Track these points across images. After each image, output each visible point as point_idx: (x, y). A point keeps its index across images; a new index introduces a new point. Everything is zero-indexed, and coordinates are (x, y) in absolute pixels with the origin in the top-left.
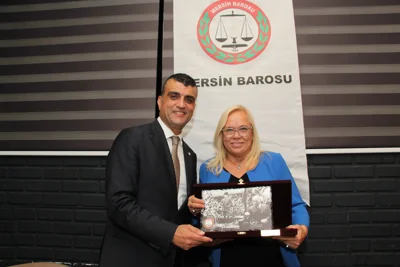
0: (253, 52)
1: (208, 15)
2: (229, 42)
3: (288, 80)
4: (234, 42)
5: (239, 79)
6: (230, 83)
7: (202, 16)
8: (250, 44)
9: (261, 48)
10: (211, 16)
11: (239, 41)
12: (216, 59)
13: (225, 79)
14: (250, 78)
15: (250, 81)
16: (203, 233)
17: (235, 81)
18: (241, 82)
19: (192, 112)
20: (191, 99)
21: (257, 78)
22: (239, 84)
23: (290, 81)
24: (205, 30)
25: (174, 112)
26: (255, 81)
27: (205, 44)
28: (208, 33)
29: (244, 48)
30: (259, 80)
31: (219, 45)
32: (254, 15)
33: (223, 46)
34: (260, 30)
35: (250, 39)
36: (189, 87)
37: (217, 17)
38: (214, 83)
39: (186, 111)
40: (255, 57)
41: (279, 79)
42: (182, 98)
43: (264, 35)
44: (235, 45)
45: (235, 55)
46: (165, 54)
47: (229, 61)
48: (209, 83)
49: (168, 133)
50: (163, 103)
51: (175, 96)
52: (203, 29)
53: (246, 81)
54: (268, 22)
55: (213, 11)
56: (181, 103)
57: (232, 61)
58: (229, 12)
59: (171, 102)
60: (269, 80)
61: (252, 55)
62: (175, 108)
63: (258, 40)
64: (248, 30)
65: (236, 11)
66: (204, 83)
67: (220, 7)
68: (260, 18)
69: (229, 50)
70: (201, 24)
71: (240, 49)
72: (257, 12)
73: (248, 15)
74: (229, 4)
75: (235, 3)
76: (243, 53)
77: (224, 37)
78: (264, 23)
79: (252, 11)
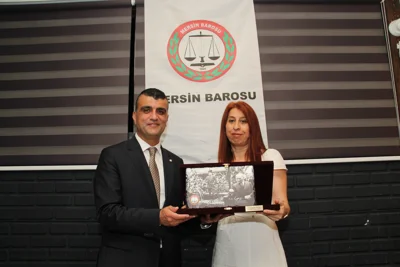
0: (220, 70)
1: (178, 35)
2: (198, 61)
3: (252, 96)
4: (202, 61)
5: (207, 96)
6: (199, 100)
7: (172, 36)
8: (217, 62)
10: (181, 37)
11: (207, 60)
13: (194, 96)
14: (217, 95)
15: (218, 97)
17: (203, 97)
18: (209, 98)
19: (165, 123)
21: (224, 95)
22: (207, 100)
24: (175, 49)
25: (149, 125)
26: (221, 97)
27: (174, 62)
28: (178, 52)
30: (226, 97)
31: (188, 63)
32: (221, 36)
33: (192, 65)
34: (226, 50)
35: (217, 58)
37: (186, 38)
38: (184, 99)
40: (222, 75)
41: (244, 96)
42: (154, 110)
43: (230, 55)
44: (203, 64)
45: (204, 73)
46: (137, 72)
47: (197, 79)
48: (179, 99)
49: (144, 145)
51: (148, 109)
52: (173, 48)
53: (213, 97)
54: (234, 42)
55: (182, 32)
56: (154, 115)
57: (200, 78)
58: (197, 32)
60: (235, 97)
61: (220, 73)
63: (224, 59)
64: (216, 51)
65: (204, 32)
66: (175, 99)
67: (188, 27)
68: (226, 38)
69: (197, 68)
70: (171, 44)
72: (223, 33)
73: (215, 36)
74: (197, 25)
75: (202, 25)
76: (211, 71)
77: (193, 56)
78: (230, 43)
79: (219, 32)
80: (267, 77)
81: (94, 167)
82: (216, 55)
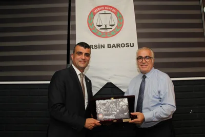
0: (115, 32)
1: (93, 13)
2: (103, 27)
3: (132, 45)
4: (106, 27)
5: (108, 45)
6: (104, 47)
7: (90, 14)
9: (119, 30)
10: (94, 14)
11: (108, 27)
12: (96, 35)
13: (101, 45)
14: (114, 44)
15: (114, 46)
16: (99, 121)
17: (106, 46)
18: (109, 46)
19: (88, 61)
20: (88, 55)
21: (117, 44)
22: (108, 47)
23: (133, 46)
24: (92, 21)
25: (80, 61)
26: (116, 46)
27: (91, 27)
29: (111, 30)
30: (118, 45)
31: (98, 28)
32: (116, 14)
33: (101, 29)
34: (118, 21)
35: (114, 25)
36: (87, 49)
37: (97, 14)
38: (96, 47)
39: (85, 61)
40: (116, 34)
41: (127, 45)
42: (84, 54)
43: (120, 24)
44: (106, 28)
45: (106, 33)
46: (71, 32)
47: (103, 36)
48: (94, 47)
49: (78, 72)
50: (74, 57)
51: (80, 53)
52: (90, 20)
53: (112, 46)
54: (122, 17)
55: (95, 11)
56: (83, 57)
57: (105, 36)
58: (103, 12)
59: (78, 57)
60: (123, 45)
61: (115, 33)
62: (80, 60)
63: (117, 26)
64: (112, 21)
65: (107, 12)
66: (92, 47)
67: (98, 9)
68: (118, 15)
69: (103, 31)
71: (109, 31)
72: (117, 12)
73: (112, 14)
74: (103, 8)
75: (106, 8)
76: (110, 32)
77: (101, 24)
78: (120, 18)
79: (115, 11)
80: (139, 35)
81: (49, 82)
82: (113, 24)
